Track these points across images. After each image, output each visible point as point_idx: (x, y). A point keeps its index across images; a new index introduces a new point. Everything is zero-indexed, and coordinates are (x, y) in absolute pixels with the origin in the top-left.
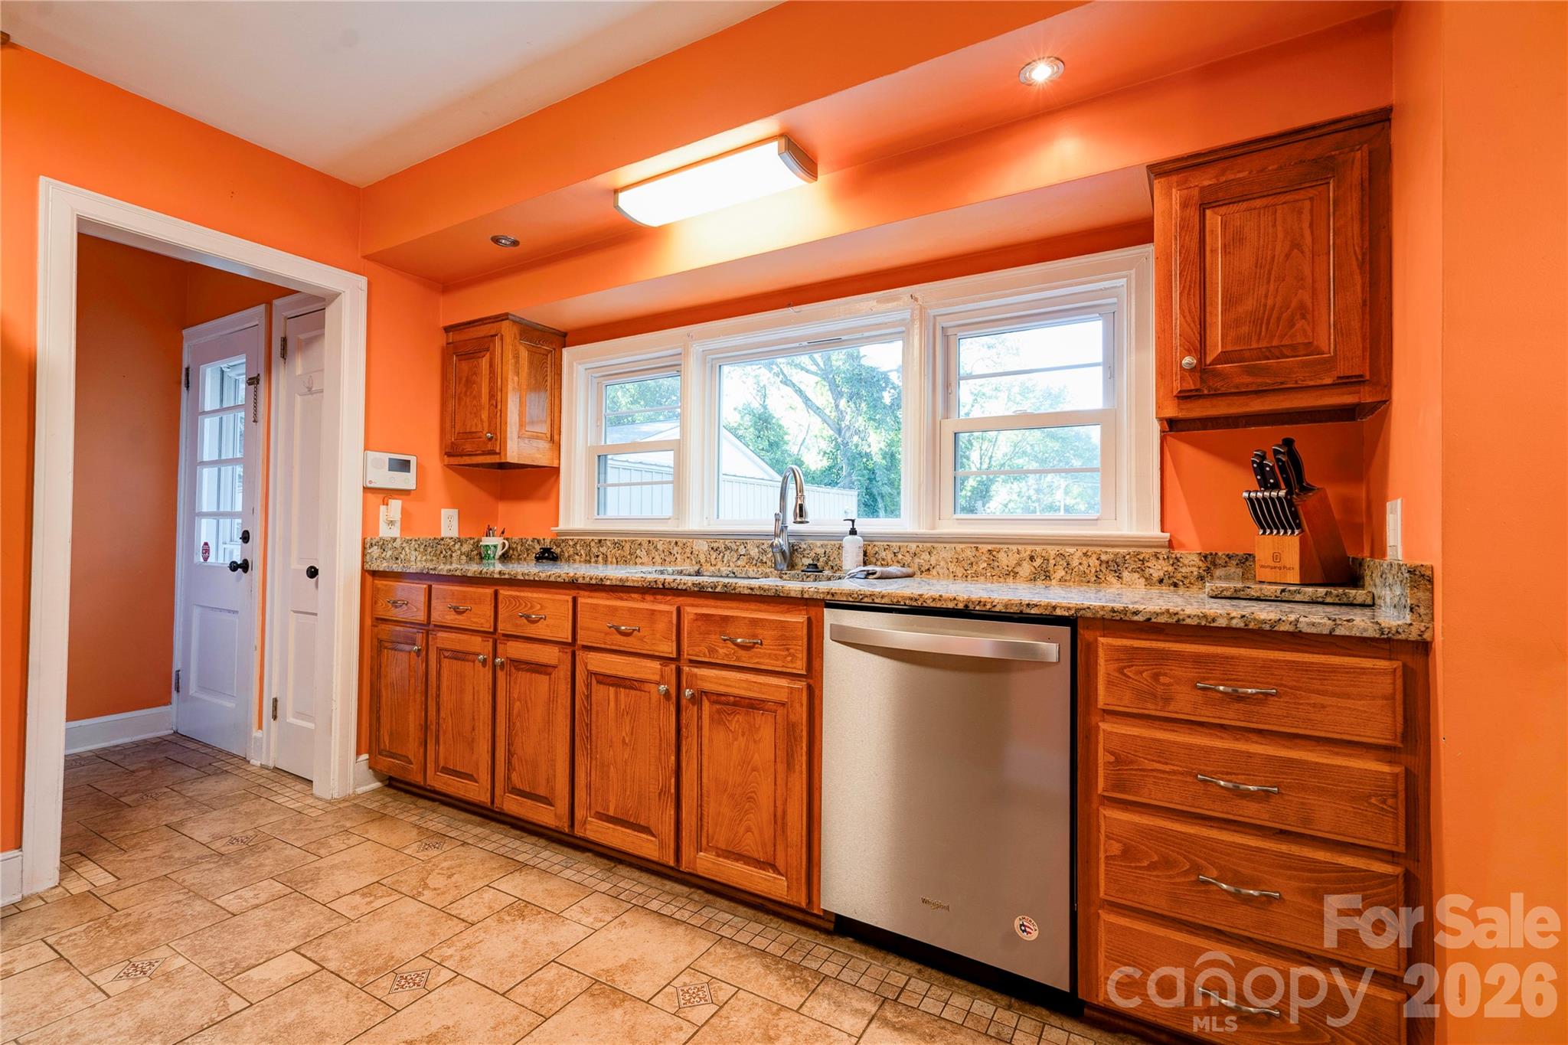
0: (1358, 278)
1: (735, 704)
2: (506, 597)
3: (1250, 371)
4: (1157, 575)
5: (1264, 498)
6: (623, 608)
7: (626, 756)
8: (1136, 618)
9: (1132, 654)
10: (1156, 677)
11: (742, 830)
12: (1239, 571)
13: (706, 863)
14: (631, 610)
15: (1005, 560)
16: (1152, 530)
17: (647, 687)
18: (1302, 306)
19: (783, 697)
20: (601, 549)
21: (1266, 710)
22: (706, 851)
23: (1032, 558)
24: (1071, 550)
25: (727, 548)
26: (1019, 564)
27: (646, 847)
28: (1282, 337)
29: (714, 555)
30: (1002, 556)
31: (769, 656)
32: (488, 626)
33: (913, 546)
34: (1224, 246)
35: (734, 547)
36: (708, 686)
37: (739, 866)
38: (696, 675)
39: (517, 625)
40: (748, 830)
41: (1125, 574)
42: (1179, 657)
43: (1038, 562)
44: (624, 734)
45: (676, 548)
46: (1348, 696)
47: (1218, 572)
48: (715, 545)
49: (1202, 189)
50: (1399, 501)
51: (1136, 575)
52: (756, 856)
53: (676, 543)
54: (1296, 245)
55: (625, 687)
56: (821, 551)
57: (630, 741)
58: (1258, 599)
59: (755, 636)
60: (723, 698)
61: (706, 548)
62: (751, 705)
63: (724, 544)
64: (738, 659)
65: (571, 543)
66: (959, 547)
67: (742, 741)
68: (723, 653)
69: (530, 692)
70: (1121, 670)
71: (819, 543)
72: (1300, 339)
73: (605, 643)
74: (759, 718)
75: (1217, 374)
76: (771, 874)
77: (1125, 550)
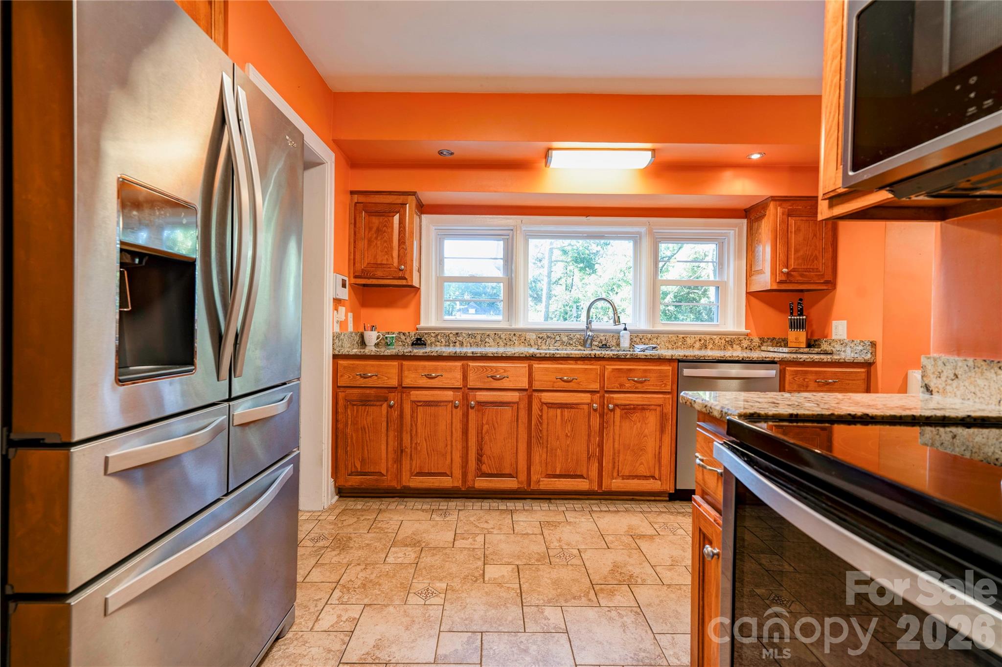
0: (831, 249)
1: (634, 409)
2: (473, 367)
3: (802, 275)
4: (745, 346)
5: (800, 319)
6: (565, 369)
7: (568, 442)
11: (638, 464)
13: (617, 484)
14: (571, 369)
15: (689, 341)
16: (742, 329)
17: (582, 407)
18: (816, 256)
19: (660, 402)
20: (458, 338)
21: (834, 387)
22: (616, 479)
23: (700, 340)
24: (715, 337)
25: (548, 337)
26: (695, 343)
27: (582, 485)
28: (811, 265)
29: (540, 341)
30: (688, 339)
31: (653, 385)
32: (459, 384)
33: (649, 336)
34: (795, 231)
35: (552, 336)
36: (619, 402)
37: (636, 481)
38: (613, 398)
39: (484, 382)
40: (642, 463)
41: (734, 346)
43: (703, 341)
44: (567, 432)
45: (514, 338)
46: (854, 380)
47: (765, 344)
48: (541, 336)
49: (789, 210)
50: (845, 321)
51: (738, 346)
52: (645, 474)
53: (515, 335)
54: (815, 235)
55: (567, 408)
56: (603, 338)
57: (571, 435)
58: (802, 353)
59: (646, 377)
60: (627, 407)
61: (535, 337)
62: (643, 408)
63: (547, 335)
64: (636, 388)
65: (433, 335)
66: (670, 336)
67: (639, 425)
68: (628, 385)
69: (496, 419)
70: (793, 378)
71: (602, 334)
72: (815, 267)
73: (553, 387)
74: (648, 413)
75: (791, 275)
76: (652, 480)
77: (734, 337)
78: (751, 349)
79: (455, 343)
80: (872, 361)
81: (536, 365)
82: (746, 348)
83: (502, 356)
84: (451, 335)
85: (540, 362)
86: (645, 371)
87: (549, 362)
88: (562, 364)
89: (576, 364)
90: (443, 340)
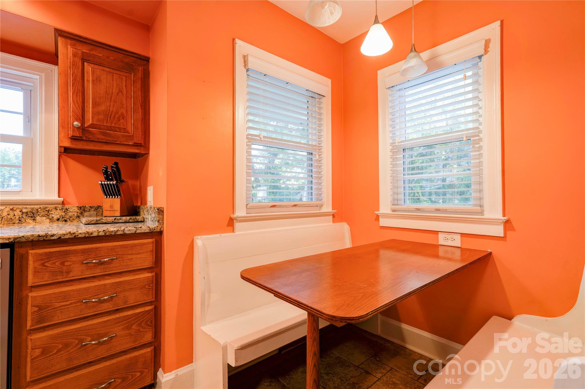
0: (140, 110)
3: (104, 134)
4: (56, 217)
5: (107, 184)
8: (53, 238)
9: (49, 256)
10: (63, 264)
12: (95, 213)
16: (54, 197)
18: (122, 114)
28: (116, 124)
34: (93, 81)
41: (38, 218)
42: (75, 252)
46: (140, 253)
47: (86, 214)
49: (83, 53)
50: (152, 186)
51: (44, 218)
54: (120, 91)
58: (106, 223)
70: (43, 265)
72: (122, 126)
75: (90, 132)
77: (38, 207)
78: (66, 221)
80: (158, 230)
82: (58, 220)
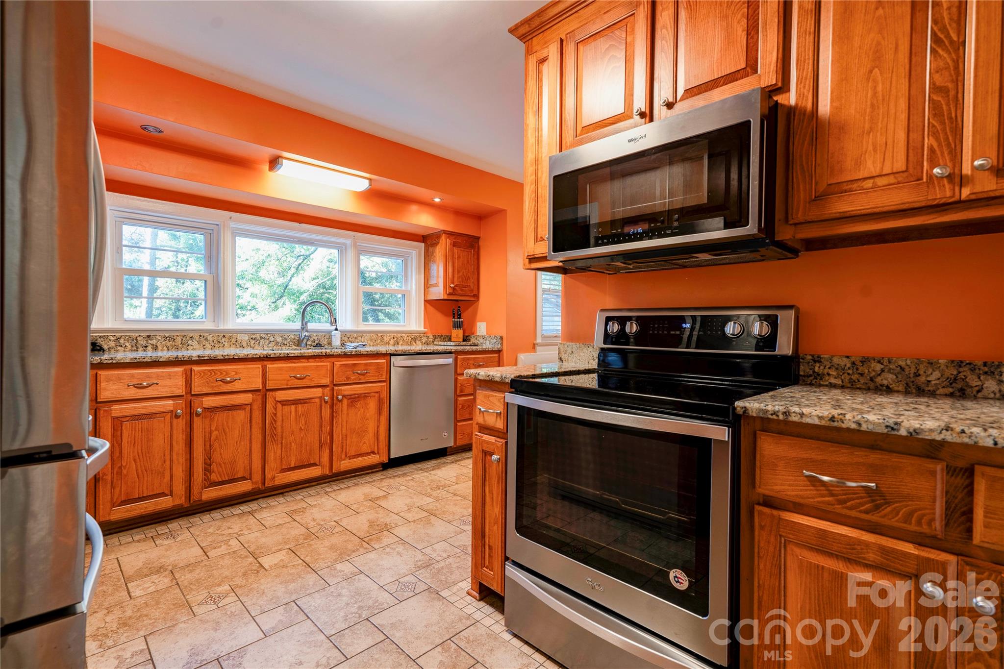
0: (476, 273)
1: (358, 397)
2: (199, 372)
3: (462, 290)
4: (424, 341)
6: (298, 367)
7: (302, 435)
11: (362, 444)
13: (346, 465)
14: (304, 367)
15: (386, 339)
16: (422, 329)
17: (313, 400)
18: (469, 276)
19: (378, 390)
20: (150, 341)
22: (344, 460)
23: (394, 338)
24: (404, 335)
25: (261, 338)
26: (390, 340)
27: (315, 472)
28: (466, 283)
29: (253, 342)
30: (385, 337)
31: (373, 376)
32: (181, 391)
33: (355, 335)
34: (457, 257)
35: (266, 337)
36: (346, 393)
37: (360, 459)
38: (341, 389)
39: (213, 387)
40: (365, 443)
41: (417, 341)
43: (395, 339)
44: (301, 425)
45: (223, 339)
46: (492, 360)
47: (436, 340)
48: (254, 337)
49: (453, 241)
50: (485, 322)
51: (419, 341)
52: (367, 452)
53: (224, 336)
54: (468, 262)
55: (301, 404)
56: (316, 338)
57: (305, 428)
59: (366, 370)
60: (353, 396)
61: (247, 338)
62: (364, 396)
63: (260, 335)
64: (360, 379)
65: (112, 338)
66: (372, 335)
67: (362, 410)
68: (353, 378)
69: (227, 423)
71: (315, 334)
72: (468, 284)
73: (287, 385)
74: (369, 400)
75: (455, 289)
76: (372, 455)
77: (417, 335)
78: (428, 344)
79: (146, 347)
80: (501, 349)
81: (270, 366)
82: (425, 343)
83: (234, 358)
84: (139, 339)
85: (274, 362)
86: (366, 364)
87: (282, 362)
88: (295, 363)
89: (308, 362)
90: (127, 344)
